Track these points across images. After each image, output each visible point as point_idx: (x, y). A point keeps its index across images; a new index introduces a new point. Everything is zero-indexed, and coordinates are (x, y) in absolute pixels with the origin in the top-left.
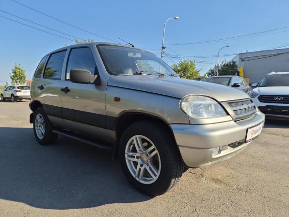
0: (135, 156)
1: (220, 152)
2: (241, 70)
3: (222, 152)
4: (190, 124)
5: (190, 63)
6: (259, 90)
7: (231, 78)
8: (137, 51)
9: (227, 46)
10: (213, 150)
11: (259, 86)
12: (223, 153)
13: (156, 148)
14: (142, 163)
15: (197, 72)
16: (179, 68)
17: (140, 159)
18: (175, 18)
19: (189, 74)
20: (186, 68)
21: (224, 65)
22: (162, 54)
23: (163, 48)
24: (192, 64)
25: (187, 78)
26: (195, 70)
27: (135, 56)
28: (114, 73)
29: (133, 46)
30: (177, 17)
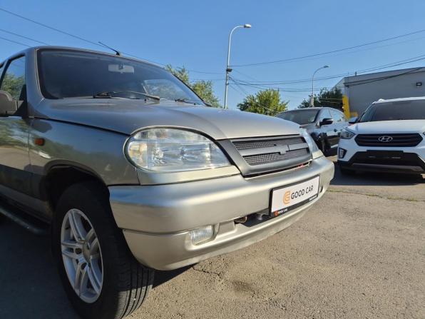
0: (74, 248)
1: (214, 236)
2: (345, 100)
3: (218, 237)
4: (139, 185)
5: (272, 93)
6: (357, 128)
7: (319, 111)
8: (127, 61)
9: (325, 67)
10: (185, 236)
11: (359, 122)
12: (220, 239)
13: (96, 235)
14: (85, 261)
15: (283, 106)
16: (257, 101)
17: (82, 255)
18: (245, 27)
19: (271, 109)
20: (267, 100)
21: (324, 96)
22: (227, 80)
23: (228, 70)
24: (276, 95)
25: (270, 114)
26: (280, 103)
27: (122, 71)
28: (54, 95)
29: (118, 54)
30: (248, 25)
